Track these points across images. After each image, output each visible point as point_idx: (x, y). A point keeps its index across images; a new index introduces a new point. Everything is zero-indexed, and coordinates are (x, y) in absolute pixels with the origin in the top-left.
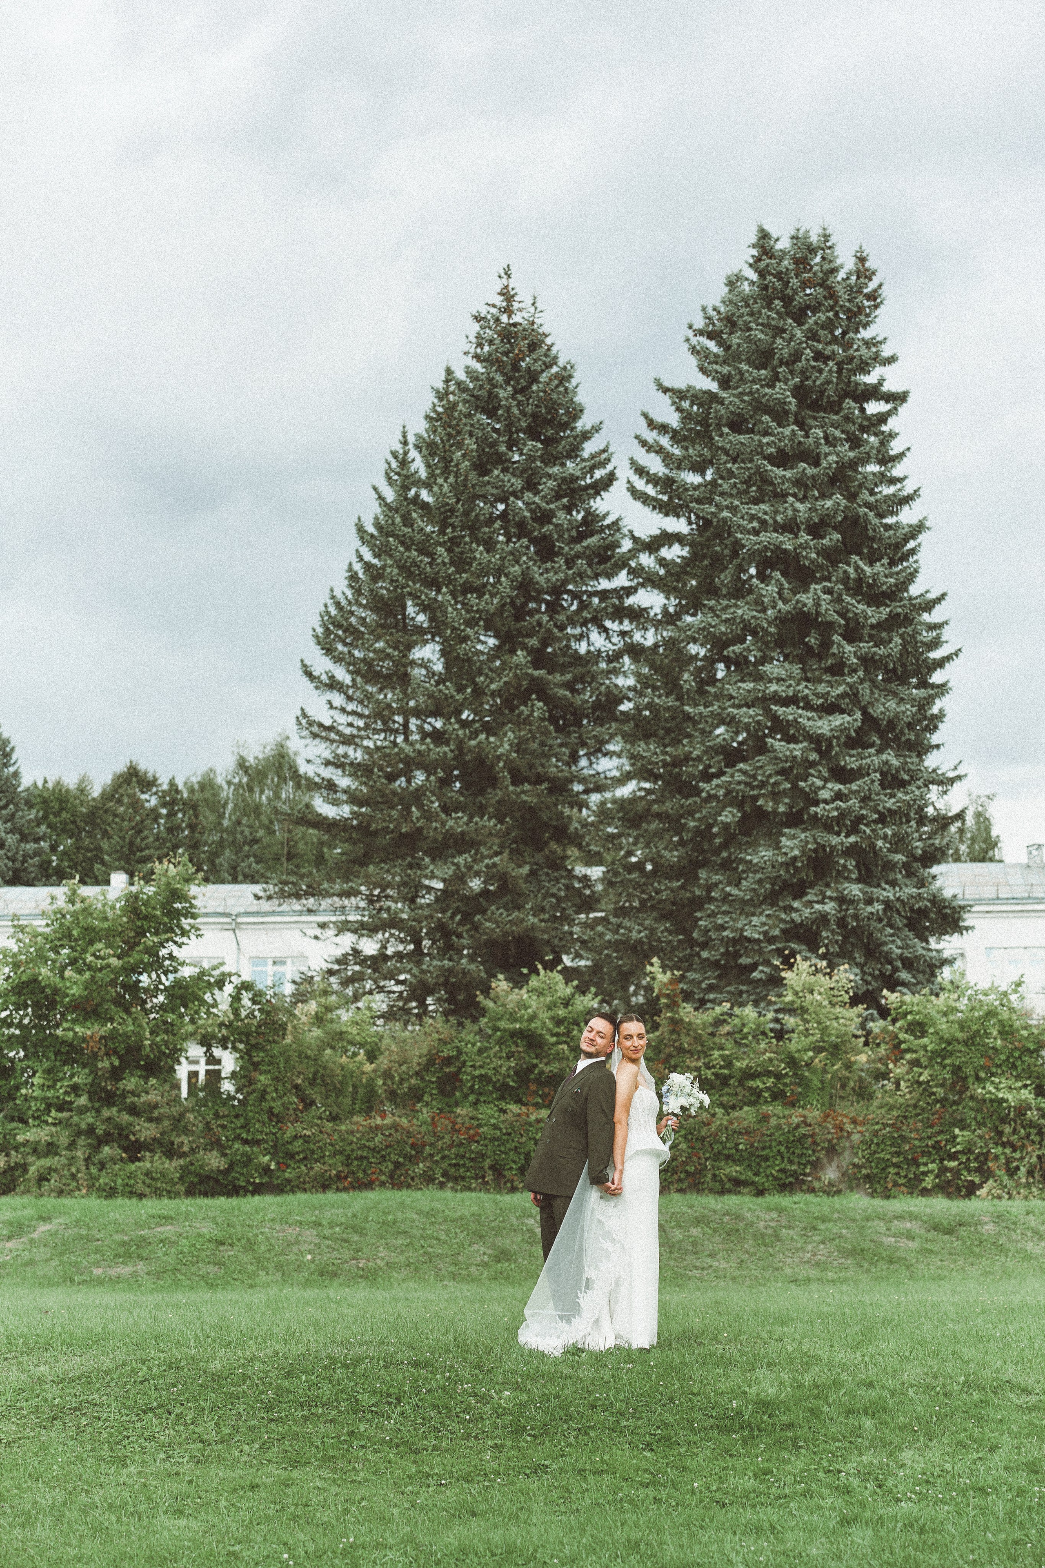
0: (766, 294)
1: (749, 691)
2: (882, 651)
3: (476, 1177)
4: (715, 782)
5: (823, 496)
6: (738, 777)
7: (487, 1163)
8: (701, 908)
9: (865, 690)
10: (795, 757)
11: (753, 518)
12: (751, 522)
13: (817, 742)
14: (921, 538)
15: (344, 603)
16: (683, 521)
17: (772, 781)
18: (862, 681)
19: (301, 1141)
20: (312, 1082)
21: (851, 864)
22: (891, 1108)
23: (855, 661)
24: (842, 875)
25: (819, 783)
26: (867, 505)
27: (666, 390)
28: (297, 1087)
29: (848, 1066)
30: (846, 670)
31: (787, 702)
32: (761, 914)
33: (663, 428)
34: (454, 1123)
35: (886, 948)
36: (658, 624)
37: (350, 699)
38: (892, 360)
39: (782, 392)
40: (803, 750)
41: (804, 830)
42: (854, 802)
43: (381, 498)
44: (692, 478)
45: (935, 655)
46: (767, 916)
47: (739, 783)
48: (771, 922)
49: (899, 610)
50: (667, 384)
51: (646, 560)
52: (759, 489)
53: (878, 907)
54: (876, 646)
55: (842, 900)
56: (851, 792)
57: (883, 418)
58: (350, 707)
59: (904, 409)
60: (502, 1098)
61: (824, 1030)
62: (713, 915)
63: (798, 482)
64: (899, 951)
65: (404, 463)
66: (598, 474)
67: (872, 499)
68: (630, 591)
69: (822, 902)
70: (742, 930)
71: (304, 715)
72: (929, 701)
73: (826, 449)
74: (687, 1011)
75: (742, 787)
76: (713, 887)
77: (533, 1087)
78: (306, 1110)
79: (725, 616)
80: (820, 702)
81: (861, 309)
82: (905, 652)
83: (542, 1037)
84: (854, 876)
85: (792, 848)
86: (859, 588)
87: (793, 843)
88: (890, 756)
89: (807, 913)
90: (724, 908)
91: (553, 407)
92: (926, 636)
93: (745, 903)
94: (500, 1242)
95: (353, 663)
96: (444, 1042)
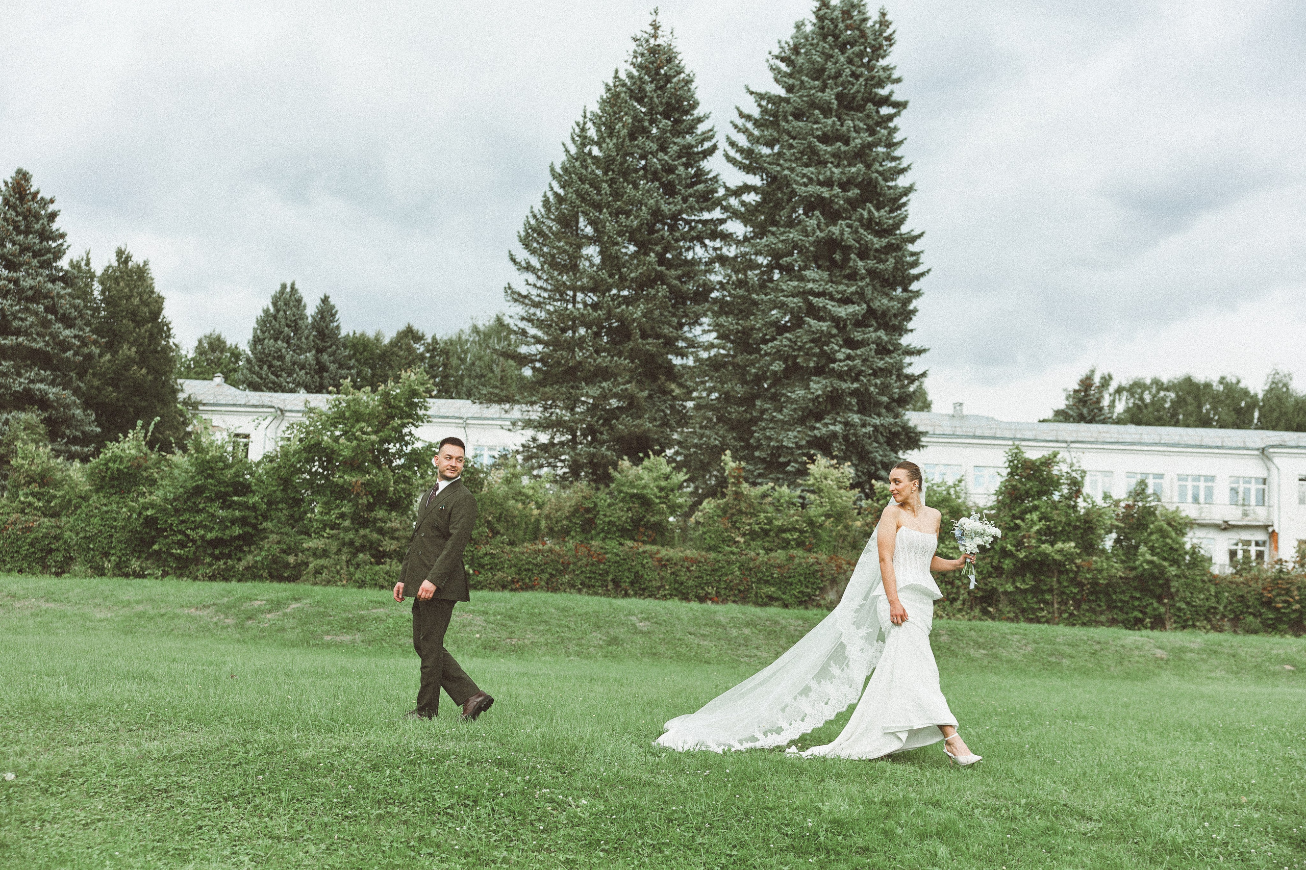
0: (822, 32)
1: (795, 287)
2: (881, 266)
3: (602, 586)
4: (770, 344)
5: (850, 165)
6: (785, 342)
7: (611, 577)
8: (756, 424)
9: (869, 291)
10: (822, 331)
11: (804, 175)
12: (803, 178)
13: (837, 321)
14: (911, 196)
15: (539, 216)
16: (758, 177)
17: (807, 346)
18: (868, 285)
19: (489, 557)
20: (499, 520)
21: (854, 401)
23: (864, 271)
24: (849, 408)
25: (837, 348)
26: (877, 172)
27: (752, 93)
28: (488, 522)
29: (847, 527)
30: (858, 277)
31: (818, 295)
32: (794, 430)
33: (748, 117)
34: (590, 551)
35: (872, 455)
36: (738, 243)
37: (539, 278)
38: (898, 80)
39: (829, 96)
40: (828, 327)
41: (825, 378)
42: (858, 361)
43: (567, 151)
44: (766, 151)
45: (915, 271)
46: (798, 432)
47: (785, 346)
48: (800, 436)
49: (894, 241)
50: (752, 89)
51: (733, 201)
52: (809, 158)
53: (870, 429)
54: (877, 263)
55: (846, 424)
56: (857, 355)
57: (890, 118)
58: (540, 283)
59: (904, 113)
60: (622, 536)
61: (833, 503)
62: (764, 429)
63: (834, 155)
64: (880, 458)
65: (583, 130)
66: (707, 145)
67: (881, 169)
68: (722, 221)
69: (834, 424)
70: (782, 440)
71: (510, 288)
72: (909, 301)
73: (854, 134)
74: (745, 486)
75: (787, 349)
76: (763, 412)
77: (642, 530)
78: (493, 537)
79: (782, 238)
80: (840, 296)
81: (881, 46)
82: (896, 268)
83: (650, 498)
84: (855, 409)
85: (817, 390)
86: (869, 224)
87: (818, 386)
88: (881, 333)
89: (824, 430)
90: (771, 426)
91: (680, 100)
92: (909, 259)
93: (785, 423)
94: (612, 631)
95: (543, 255)
96: (585, 498)
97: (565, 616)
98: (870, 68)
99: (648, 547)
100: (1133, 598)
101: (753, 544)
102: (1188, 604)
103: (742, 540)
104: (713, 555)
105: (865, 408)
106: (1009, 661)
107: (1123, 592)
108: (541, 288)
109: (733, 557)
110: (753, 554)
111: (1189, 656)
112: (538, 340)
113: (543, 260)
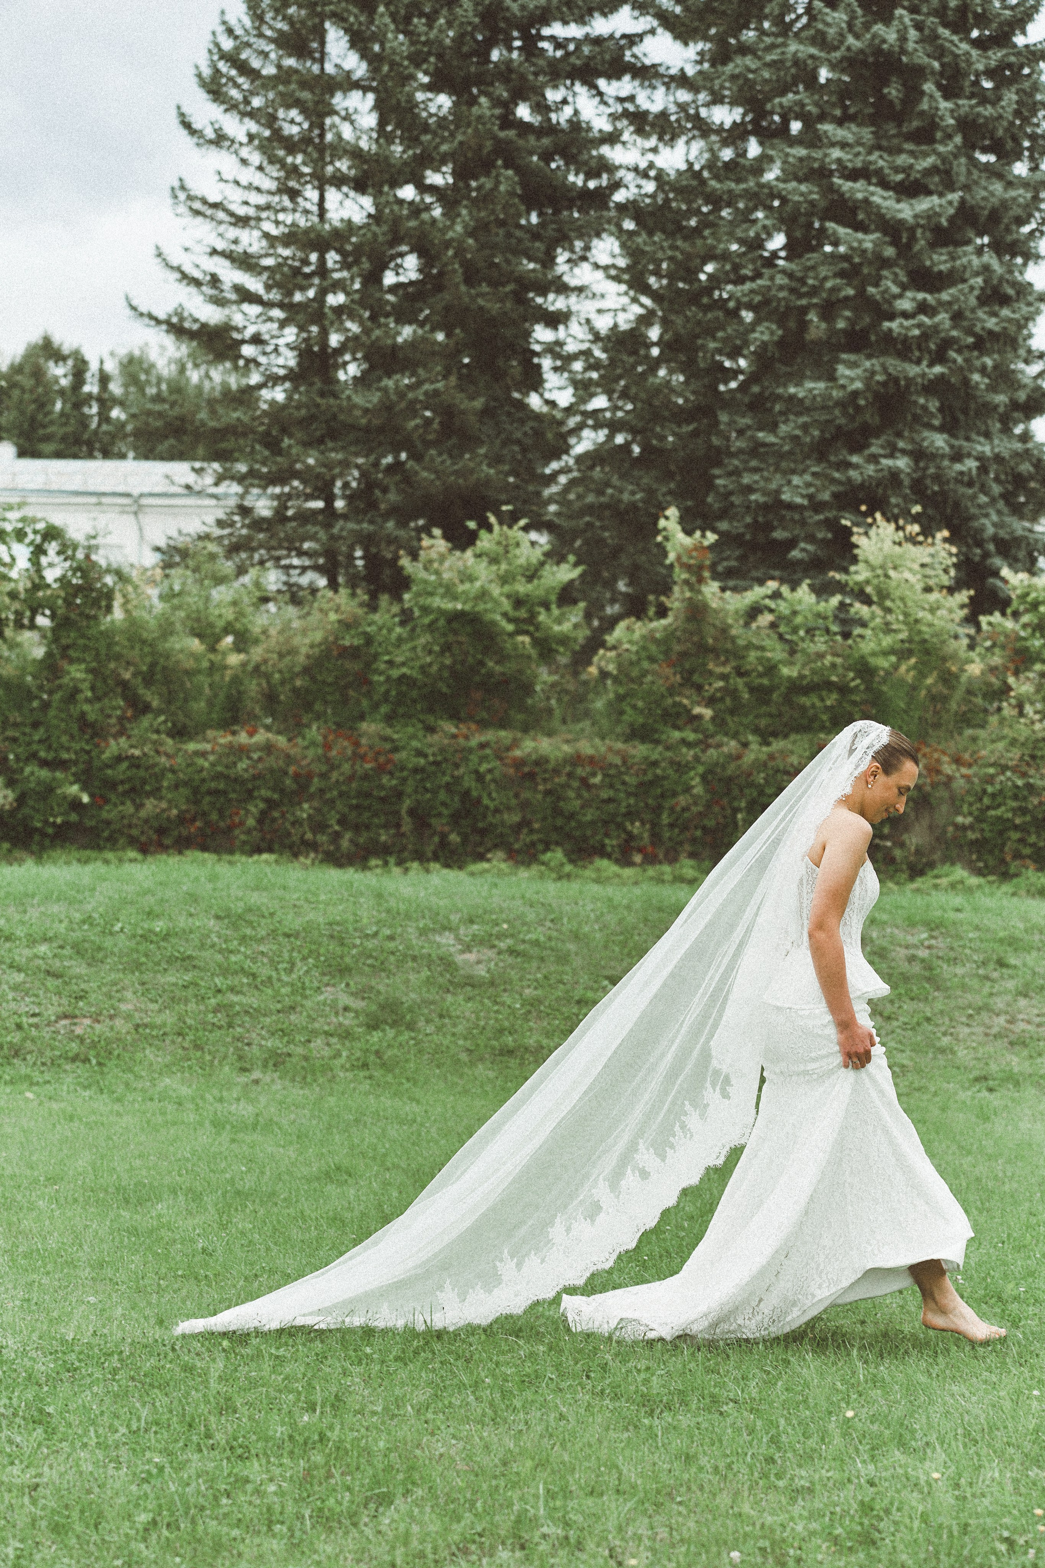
1: (801, 159)
2: (988, 111)
3: (387, 826)
4: (748, 286)
7: (405, 804)
8: (719, 464)
9: (962, 167)
10: (864, 251)
13: (895, 230)
15: (239, 32)
17: (829, 284)
18: (959, 153)
19: (125, 765)
20: (149, 680)
21: (933, 405)
22: (1013, 742)
23: (952, 122)
24: (921, 421)
25: (895, 290)
28: (124, 685)
29: (949, 679)
30: (939, 135)
31: (853, 175)
32: (804, 471)
34: (357, 744)
35: (976, 524)
36: (671, 83)
37: (244, 162)
40: (876, 244)
41: (869, 357)
42: (943, 318)
46: (814, 474)
47: (781, 288)
48: (818, 483)
53: (971, 464)
54: (978, 104)
55: (919, 455)
56: (940, 303)
58: (248, 176)
60: (431, 710)
61: (914, 625)
62: (736, 473)
68: (636, 38)
69: (891, 456)
70: (778, 492)
71: (183, 188)
75: (781, 295)
76: (734, 435)
77: (478, 695)
78: (135, 717)
79: (769, 58)
80: (900, 177)
83: (494, 623)
84: (936, 422)
85: (852, 380)
87: (854, 373)
90: (754, 463)
93: (782, 456)
94: (382, 984)
95: (252, 114)
96: (346, 625)
97: (243, 939)
99: (489, 735)
101: (732, 722)
103: (708, 713)
104: (640, 750)
105: (955, 420)
108: (250, 187)
109: (689, 754)
110: (733, 745)
112: (246, 296)
113: (252, 126)
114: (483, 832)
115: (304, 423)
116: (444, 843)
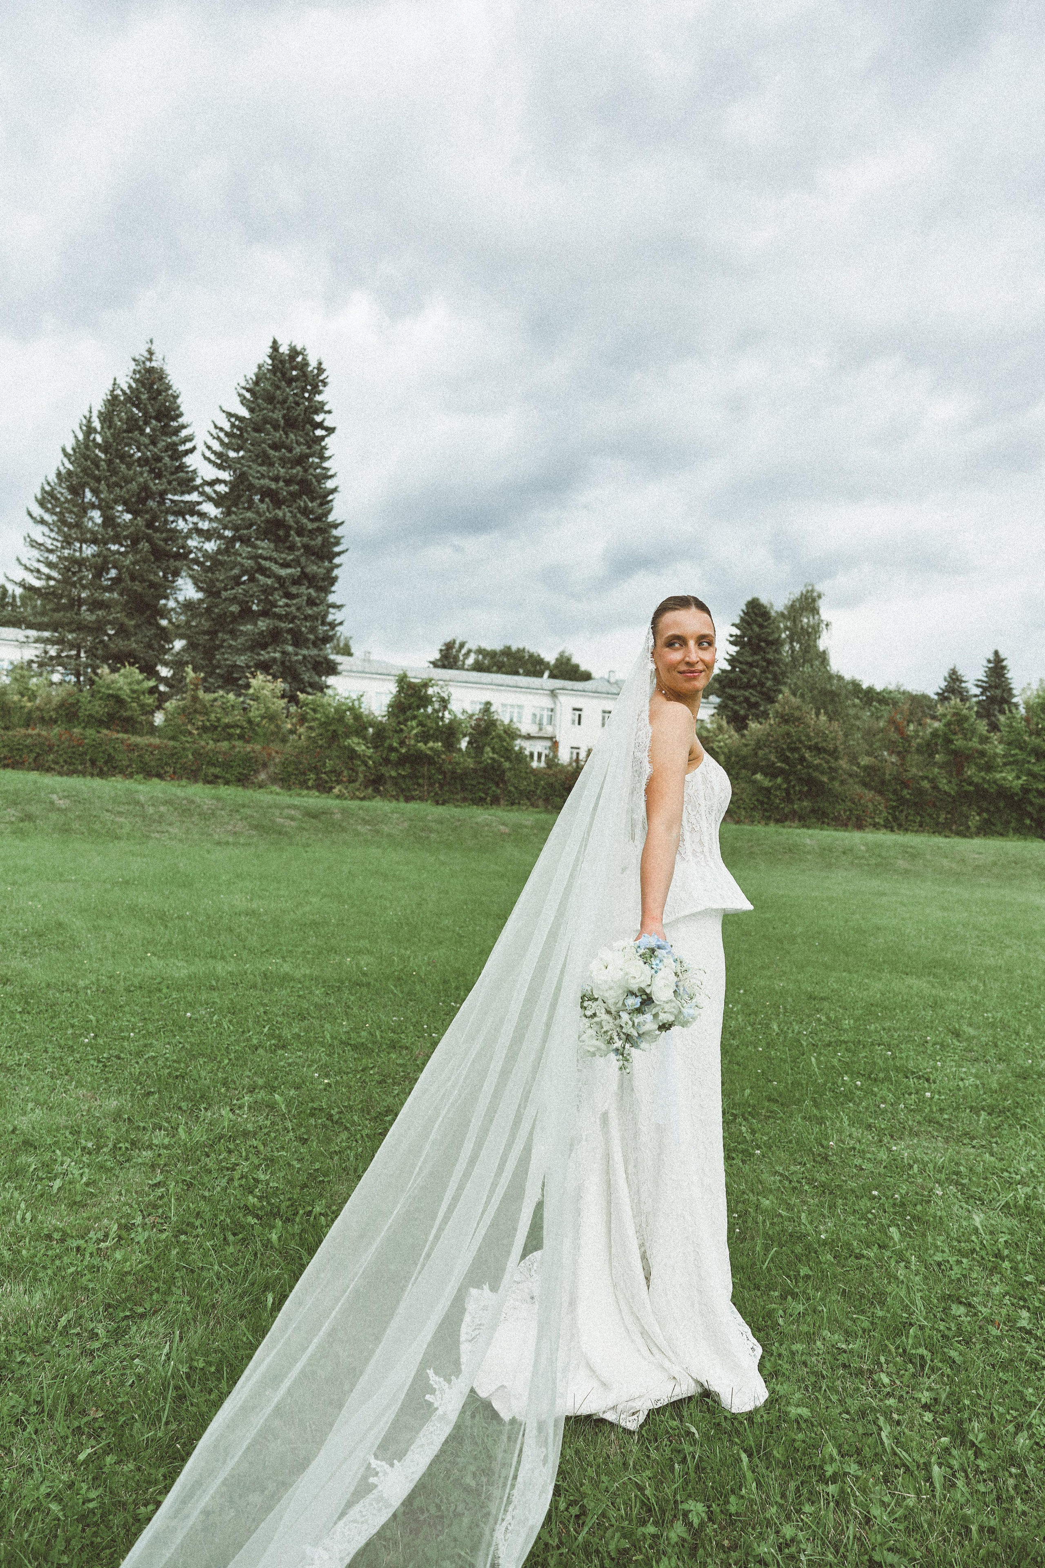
0: (274, 370)
1: (250, 553)
2: (313, 543)
5: (292, 468)
7: (89, 757)
8: (218, 650)
9: (303, 560)
10: (268, 585)
11: (258, 472)
12: (257, 474)
13: (279, 578)
14: (336, 495)
15: (52, 484)
16: (227, 473)
18: (302, 555)
21: (289, 637)
22: (295, 748)
23: (300, 545)
24: (285, 642)
25: (278, 598)
26: (311, 476)
27: (224, 411)
29: (277, 726)
30: (295, 549)
31: (265, 559)
32: (245, 655)
33: (221, 429)
34: (72, 736)
35: (301, 676)
36: (211, 520)
37: (52, 530)
38: (329, 412)
39: (278, 415)
40: (272, 582)
41: (269, 619)
42: (293, 609)
43: (76, 437)
44: (232, 454)
45: (337, 549)
46: (248, 656)
48: (249, 659)
49: (322, 526)
50: (224, 408)
51: (207, 489)
52: (262, 460)
53: (300, 657)
54: (310, 540)
55: (284, 653)
56: (292, 604)
57: (323, 438)
58: (53, 535)
59: (332, 436)
60: (99, 726)
61: (268, 708)
62: (223, 653)
63: (280, 459)
64: (308, 678)
65: (89, 421)
66: (189, 446)
67: (314, 474)
68: (199, 503)
69: (274, 653)
70: (235, 661)
71: (28, 537)
72: (332, 569)
73: (295, 445)
74: (201, 693)
76: (224, 641)
77: (116, 722)
79: (242, 517)
80: (281, 561)
81: (318, 386)
82: (323, 545)
83: (124, 698)
84: (290, 642)
85: (262, 627)
86: (305, 512)
87: (263, 624)
88: (311, 591)
89: (267, 656)
90: (228, 651)
91: (169, 410)
92: (332, 540)
93: (238, 650)
94: (27, 808)
95: (55, 514)
96: (70, 695)
98: (310, 399)
99: (121, 735)
100: (479, 783)
101: (205, 736)
102: (516, 788)
103: (195, 732)
104: (171, 743)
105: (297, 642)
106: (389, 835)
107: (473, 779)
108: (54, 539)
109: (187, 745)
110: (203, 743)
111: (525, 830)
112: (49, 578)
113: (55, 518)
114: (115, 768)
115: (68, 624)
116: (101, 770)
